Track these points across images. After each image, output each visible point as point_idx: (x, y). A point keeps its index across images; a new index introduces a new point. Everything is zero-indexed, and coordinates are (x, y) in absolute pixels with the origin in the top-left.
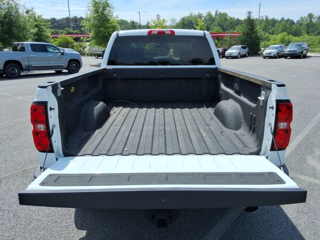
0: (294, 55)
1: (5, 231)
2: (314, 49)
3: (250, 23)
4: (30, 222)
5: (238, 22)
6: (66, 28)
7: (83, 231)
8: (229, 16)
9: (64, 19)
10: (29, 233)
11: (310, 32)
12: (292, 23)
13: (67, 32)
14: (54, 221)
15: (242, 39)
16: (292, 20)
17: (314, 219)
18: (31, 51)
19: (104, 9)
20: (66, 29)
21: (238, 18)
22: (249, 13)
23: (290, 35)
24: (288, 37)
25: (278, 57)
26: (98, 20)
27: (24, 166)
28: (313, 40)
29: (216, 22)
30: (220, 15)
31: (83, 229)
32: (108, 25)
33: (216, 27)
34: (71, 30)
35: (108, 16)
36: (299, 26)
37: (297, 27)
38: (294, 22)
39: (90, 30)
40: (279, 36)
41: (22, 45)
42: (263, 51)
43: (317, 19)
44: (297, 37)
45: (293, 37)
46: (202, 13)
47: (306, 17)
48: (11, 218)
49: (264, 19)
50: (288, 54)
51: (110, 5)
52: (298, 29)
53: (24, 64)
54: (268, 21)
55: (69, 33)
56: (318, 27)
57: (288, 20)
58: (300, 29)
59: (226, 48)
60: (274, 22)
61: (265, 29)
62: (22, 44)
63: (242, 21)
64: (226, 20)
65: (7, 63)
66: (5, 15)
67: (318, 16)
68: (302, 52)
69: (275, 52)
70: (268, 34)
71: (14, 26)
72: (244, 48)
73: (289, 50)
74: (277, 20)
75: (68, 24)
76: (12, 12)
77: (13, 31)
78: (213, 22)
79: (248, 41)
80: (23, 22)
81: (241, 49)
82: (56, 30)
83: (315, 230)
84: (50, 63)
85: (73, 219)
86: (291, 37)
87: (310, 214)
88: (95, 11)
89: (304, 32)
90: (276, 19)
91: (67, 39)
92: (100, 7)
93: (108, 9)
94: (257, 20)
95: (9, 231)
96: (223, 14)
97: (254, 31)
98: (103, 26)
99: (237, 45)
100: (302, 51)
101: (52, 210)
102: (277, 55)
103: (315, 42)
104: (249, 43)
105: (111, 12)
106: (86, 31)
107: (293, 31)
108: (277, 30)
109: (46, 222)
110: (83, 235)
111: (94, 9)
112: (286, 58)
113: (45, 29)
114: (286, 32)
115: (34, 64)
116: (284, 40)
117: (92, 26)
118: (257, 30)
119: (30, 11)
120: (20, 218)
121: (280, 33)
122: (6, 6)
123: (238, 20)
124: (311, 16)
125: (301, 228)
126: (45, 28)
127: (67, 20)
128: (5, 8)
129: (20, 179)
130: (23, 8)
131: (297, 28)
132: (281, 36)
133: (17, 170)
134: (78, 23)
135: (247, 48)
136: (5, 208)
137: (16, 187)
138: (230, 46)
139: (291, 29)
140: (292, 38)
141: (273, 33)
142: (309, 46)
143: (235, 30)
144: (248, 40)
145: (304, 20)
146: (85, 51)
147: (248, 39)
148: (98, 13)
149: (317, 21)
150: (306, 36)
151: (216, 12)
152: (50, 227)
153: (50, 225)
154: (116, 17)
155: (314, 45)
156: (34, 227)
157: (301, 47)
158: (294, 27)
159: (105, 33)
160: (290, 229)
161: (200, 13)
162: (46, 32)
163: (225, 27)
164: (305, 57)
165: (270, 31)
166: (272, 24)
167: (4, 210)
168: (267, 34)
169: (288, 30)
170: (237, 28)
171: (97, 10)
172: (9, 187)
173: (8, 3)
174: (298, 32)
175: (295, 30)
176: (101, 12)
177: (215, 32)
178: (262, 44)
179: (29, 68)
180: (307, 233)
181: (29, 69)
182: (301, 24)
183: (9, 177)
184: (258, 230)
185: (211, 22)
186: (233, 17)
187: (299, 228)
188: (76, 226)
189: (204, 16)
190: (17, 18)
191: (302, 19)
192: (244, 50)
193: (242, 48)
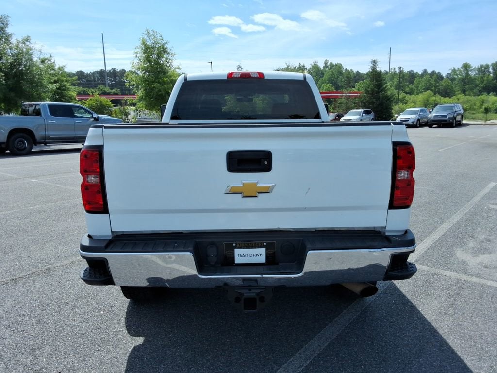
0: (442, 123)
1: (28, 339)
2: (474, 115)
3: (376, 76)
4: (61, 329)
5: (359, 77)
6: (100, 86)
7: (139, 338)
8: (345, 69)
9: (97, 72)
10: (61, 341)
11: (467, 91)
12: (439, 77)
13: (101, 92)
14: (97, 327)
15: (365, 101)
16: (439, 73)
17: (461, 321)
18: (49, 114)
19: (160, 56)
20: (99, 88)
21: (358, 71)
22: (374, 62)
23: (437, 94)
24: (434, 98)
25: (418, 126)
26: (149, 72)
27: (48, 263)
28: (472, 103)
29: (326, 77)
30: (331, 66)
31: (139, 336)
32: (165, 79)
33: (325, 85)
34: (107, 89)
35: (165, 66)
36: (450, 81)
37: (448, 83)
38: (442, 75)
39: (137, 87)
40: (421, 97)
41: (36, 107)
42: (397, 117)
43: (477, 72)
44: (447, 98)
45: (442, 98)
46: (304, 64)
47: (460, 68)
48: (34, 324)
49: (398, 71)
50: (433, 121)
51: (168, 50)
52: (449, 86)
53: (39, 134)
54: (404, 75)
55: (104, 94)
56: (478, 82)
57: (433, 73)
58: (452, 87)
59: (341, 113)
60: (412, 76)
61: (399, 87)
62: (36, 105)
63: (364, 74)
64: (341, 73)
65: (13, 133)
66: (11, 63)
67: (477, 67)
68: (455, 118)
69: (413, 119)
70: (404, 94)
71: (24, 79)
72: (367, 113)
73: (434, 114)
74: (417, 73)
75: (102, 81)
76: (22, 59)
77: (22, 87)
78: (321, 77)
79: (373, 103)
80: (38, 74)
81: (364, 115)
82: (85, 89)
83: (462, 333)
84: (76, 133)
85: (123, 325)
86: (438, 98)
87: (456, 315)
88: (146, 59)
89: (459, 91)
90: (415, 72)
91: (101, 101)
92: (153, 54)
93: (165, 56)
94: (387, 73)
95: (33, 339)
96: (336, 65)
97: (382, 88)
98: (157, 80)
99: (357, 109)
100: (454, 116)
101: (92, 315)
102: (417, 123)
103: (475, 105)
104: (375, 106)
105: (170, 61)
106: (131, 88)
107: (442, 90)
108: (417, 87)
109: (85, 328)
110: (138, 342)
111: (144, 56)
112: (431, 126)
113: (69, 87)
114: (431, 90)
115: (53, 134)
116: (428, 103)
117: (141, 81)
118: (386, 87)
119: (47, 59)
120: (47, 324)
121: (421, 92)
122: (15, 51)
123: (358, 73)
124: (466, 67)
125: (443, 332)
126: (68, 85)
127: (102, 73)
128: (12, 54)
129: (44, 279)
130: (39, 53)
131: (447, 85)
132: (423, 96)
133: (39, 268)
134: (117, 79)
135: (372, 113)
136: (25, 313)
137: (39, 288)
138: (347, 110)
139: (439, 86)
140: (440, 99)
141: (411, 93)
142: (465, 110)
143: (354, 89)
144: (372, 101)
145: (458, 73)
146: (128, 120)
147: (374, 100)
148: (150, 61)
149: (476, 74)
150: (462, 97)
151: (326, 63)
152: (92, 334)
153: (91, 331)
154: (177, 68)
155: (474, 109)
156: (68, 334)
157: (453, 110)
158: (443, 83)
159: (160, 91)
160: (428, 333)
161: (302, 64)
162: (70, 91)
163: (339, 84)
164: (459, 125)
165: (407, 90)
166: (409, 79)
167: (24, 315)
168: (402, 95)
169: (433, 88)
170: (357, 85)
171: (149, 57)
172: (28, 289)
173: (17, 46)
174: (448, 91)
175: (444, 87)
176: (155, 60)
177: (324, 91)
178: (395, 108)
179: (46, 140)
180: (451, 337)
181: (45, 142)
182: (453, 80)
183: (28, 276)
184: (383, 335)
185: (318, 78)
186: (351, 70)
187: (441, 332)
188: (129, 333)
189: (308, 69)
190: (29, 68)
191: (454, 71)
192: (368, 116)
193: (365, 113)
